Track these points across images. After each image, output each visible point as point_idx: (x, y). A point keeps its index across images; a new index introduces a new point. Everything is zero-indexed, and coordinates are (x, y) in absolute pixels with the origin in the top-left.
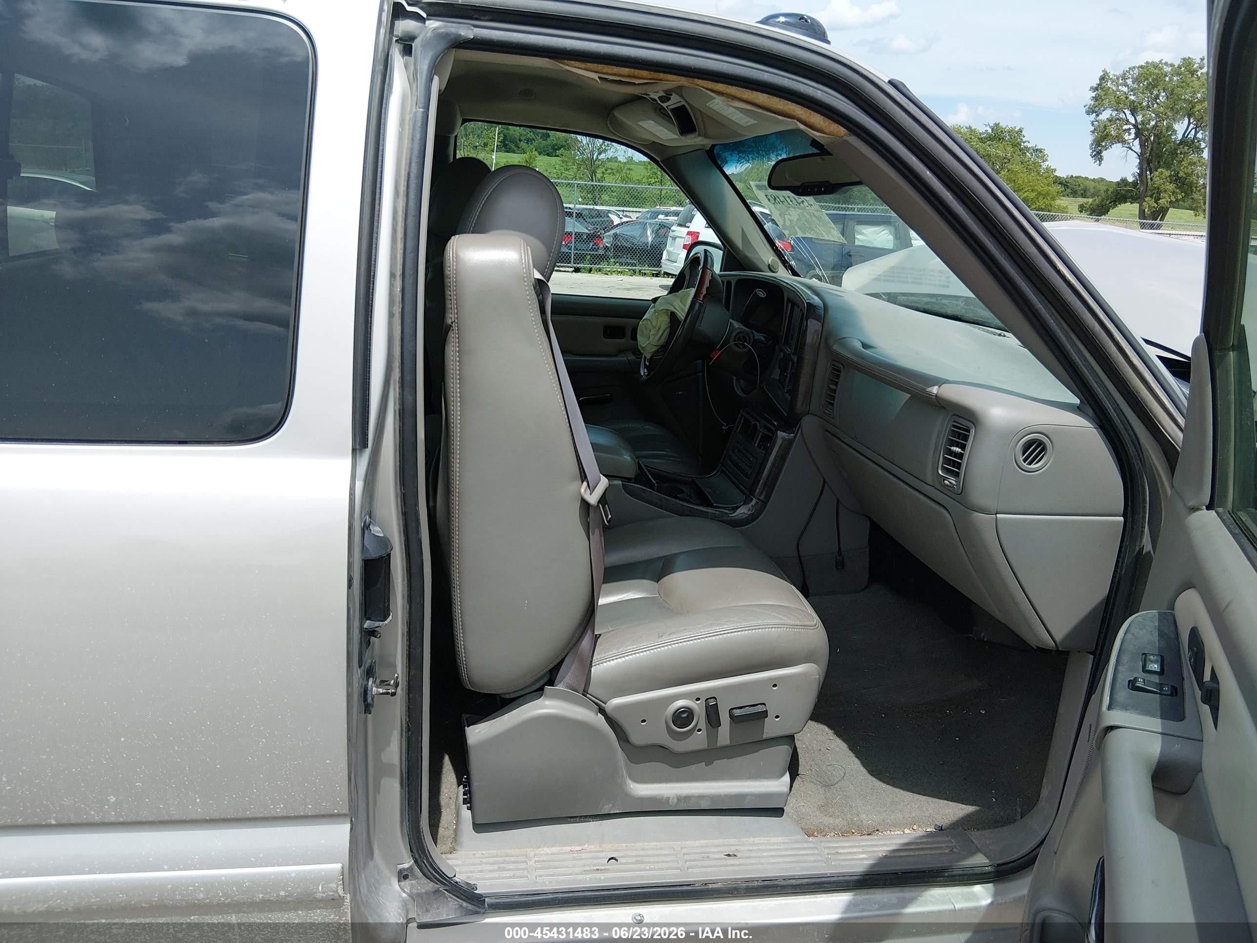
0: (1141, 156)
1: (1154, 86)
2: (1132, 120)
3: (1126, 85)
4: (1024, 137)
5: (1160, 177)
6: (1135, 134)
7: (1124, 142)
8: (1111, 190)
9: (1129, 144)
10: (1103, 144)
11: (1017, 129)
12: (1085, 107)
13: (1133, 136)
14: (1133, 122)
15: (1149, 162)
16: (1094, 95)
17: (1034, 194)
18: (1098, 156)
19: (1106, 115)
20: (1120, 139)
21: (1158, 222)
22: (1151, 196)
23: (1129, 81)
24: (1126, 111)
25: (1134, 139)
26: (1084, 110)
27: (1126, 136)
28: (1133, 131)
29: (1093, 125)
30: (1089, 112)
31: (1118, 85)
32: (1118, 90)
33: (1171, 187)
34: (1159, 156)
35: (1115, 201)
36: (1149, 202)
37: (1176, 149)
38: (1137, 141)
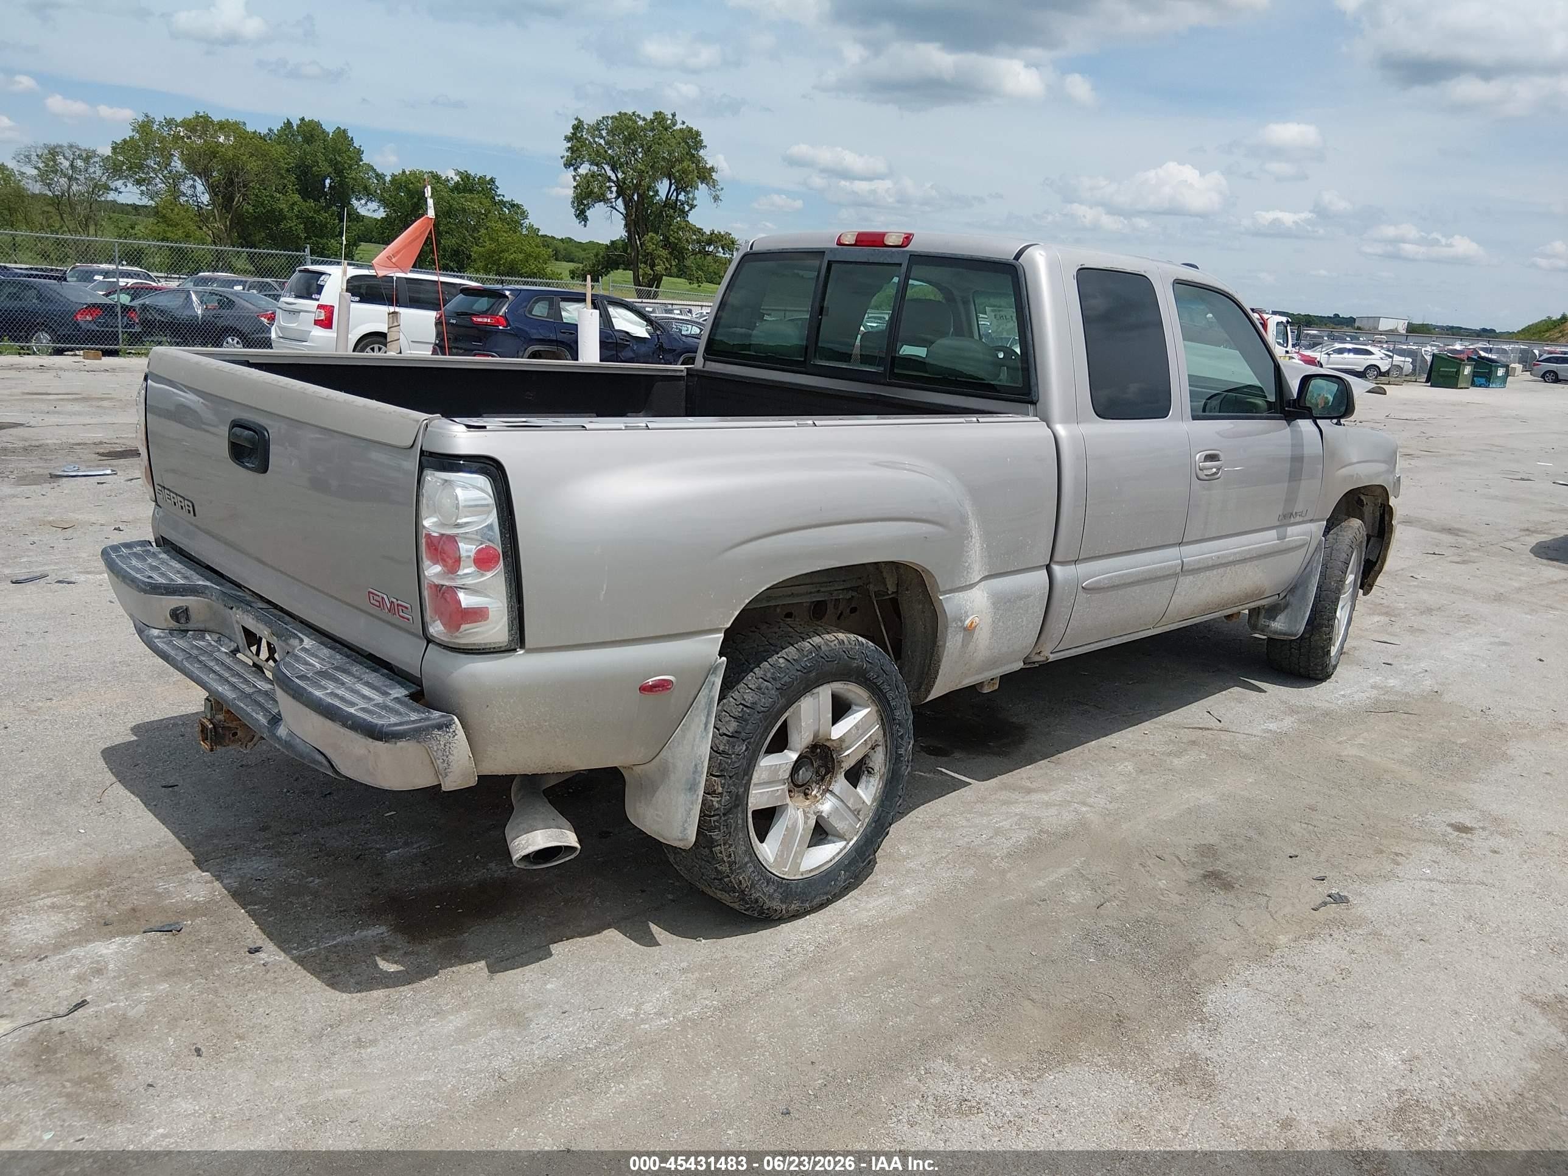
0: (626, 217)
1: (631, 140)
2: (613, 177)
3: (602, 137)
4: (498, 188)
5: (652, 240)
6: (617, 192)
7: (606, 200)
8: (602, 254)
9: (611, 203)
10: (585, 202)
11: (488, 178)
12: (562, 158)
13: (614, 195)
14: (615, 179)
15: (636, 224)
16: (569, 145)
17: (521, 256)
18: (582, 216)
19: (584, 169)
20: (602, 199)
21: (654, 289)
22: (645, 263)
23: (604, 133)
24: (606, 167)
25: (617, 198)
26: (562, 161)
27: (609, 196)
28: (614, 189)
29: (575, 180)
30: (568, 165)
31: (593, 137)
32: (595, 142)
33: (664, 253)
34: (646, 219)
35: (607, 268)
36: (645, 268)
37: (661, 212)
38: (620, 200)
